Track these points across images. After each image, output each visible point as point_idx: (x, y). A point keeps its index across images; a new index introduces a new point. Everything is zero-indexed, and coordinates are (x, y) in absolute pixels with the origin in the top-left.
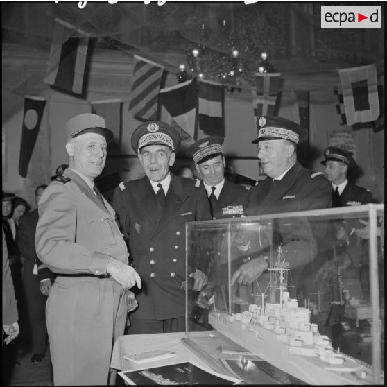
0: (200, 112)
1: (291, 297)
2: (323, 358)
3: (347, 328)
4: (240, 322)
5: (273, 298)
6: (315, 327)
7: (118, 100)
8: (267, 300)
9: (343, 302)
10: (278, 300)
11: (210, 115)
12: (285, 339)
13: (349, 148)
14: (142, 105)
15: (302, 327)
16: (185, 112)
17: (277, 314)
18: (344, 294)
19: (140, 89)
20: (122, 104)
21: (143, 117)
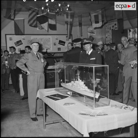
0: (49, 23)
1: (80, 79)
2: (86, 90)
3: (91, 85)
4: (70, 85)
5: (77, 80)
6: (85, 85)
7: (23, 19)
8: (75, 80)
9: (90, 80)
10: (78, 80)
11: (52, 24)
12: (79, 87)
13: (94, 31)
14: (32, 22)
15: (83, 85)
16: (44, 23)
17: (78, 83)
18: (90, 79)
19: (31, 16)
20: (24, 20)
21: (32, 25)
